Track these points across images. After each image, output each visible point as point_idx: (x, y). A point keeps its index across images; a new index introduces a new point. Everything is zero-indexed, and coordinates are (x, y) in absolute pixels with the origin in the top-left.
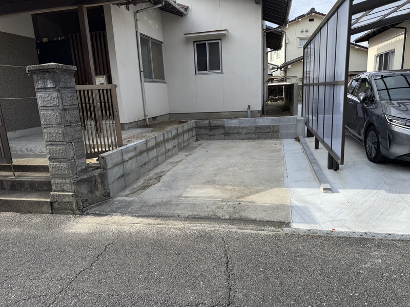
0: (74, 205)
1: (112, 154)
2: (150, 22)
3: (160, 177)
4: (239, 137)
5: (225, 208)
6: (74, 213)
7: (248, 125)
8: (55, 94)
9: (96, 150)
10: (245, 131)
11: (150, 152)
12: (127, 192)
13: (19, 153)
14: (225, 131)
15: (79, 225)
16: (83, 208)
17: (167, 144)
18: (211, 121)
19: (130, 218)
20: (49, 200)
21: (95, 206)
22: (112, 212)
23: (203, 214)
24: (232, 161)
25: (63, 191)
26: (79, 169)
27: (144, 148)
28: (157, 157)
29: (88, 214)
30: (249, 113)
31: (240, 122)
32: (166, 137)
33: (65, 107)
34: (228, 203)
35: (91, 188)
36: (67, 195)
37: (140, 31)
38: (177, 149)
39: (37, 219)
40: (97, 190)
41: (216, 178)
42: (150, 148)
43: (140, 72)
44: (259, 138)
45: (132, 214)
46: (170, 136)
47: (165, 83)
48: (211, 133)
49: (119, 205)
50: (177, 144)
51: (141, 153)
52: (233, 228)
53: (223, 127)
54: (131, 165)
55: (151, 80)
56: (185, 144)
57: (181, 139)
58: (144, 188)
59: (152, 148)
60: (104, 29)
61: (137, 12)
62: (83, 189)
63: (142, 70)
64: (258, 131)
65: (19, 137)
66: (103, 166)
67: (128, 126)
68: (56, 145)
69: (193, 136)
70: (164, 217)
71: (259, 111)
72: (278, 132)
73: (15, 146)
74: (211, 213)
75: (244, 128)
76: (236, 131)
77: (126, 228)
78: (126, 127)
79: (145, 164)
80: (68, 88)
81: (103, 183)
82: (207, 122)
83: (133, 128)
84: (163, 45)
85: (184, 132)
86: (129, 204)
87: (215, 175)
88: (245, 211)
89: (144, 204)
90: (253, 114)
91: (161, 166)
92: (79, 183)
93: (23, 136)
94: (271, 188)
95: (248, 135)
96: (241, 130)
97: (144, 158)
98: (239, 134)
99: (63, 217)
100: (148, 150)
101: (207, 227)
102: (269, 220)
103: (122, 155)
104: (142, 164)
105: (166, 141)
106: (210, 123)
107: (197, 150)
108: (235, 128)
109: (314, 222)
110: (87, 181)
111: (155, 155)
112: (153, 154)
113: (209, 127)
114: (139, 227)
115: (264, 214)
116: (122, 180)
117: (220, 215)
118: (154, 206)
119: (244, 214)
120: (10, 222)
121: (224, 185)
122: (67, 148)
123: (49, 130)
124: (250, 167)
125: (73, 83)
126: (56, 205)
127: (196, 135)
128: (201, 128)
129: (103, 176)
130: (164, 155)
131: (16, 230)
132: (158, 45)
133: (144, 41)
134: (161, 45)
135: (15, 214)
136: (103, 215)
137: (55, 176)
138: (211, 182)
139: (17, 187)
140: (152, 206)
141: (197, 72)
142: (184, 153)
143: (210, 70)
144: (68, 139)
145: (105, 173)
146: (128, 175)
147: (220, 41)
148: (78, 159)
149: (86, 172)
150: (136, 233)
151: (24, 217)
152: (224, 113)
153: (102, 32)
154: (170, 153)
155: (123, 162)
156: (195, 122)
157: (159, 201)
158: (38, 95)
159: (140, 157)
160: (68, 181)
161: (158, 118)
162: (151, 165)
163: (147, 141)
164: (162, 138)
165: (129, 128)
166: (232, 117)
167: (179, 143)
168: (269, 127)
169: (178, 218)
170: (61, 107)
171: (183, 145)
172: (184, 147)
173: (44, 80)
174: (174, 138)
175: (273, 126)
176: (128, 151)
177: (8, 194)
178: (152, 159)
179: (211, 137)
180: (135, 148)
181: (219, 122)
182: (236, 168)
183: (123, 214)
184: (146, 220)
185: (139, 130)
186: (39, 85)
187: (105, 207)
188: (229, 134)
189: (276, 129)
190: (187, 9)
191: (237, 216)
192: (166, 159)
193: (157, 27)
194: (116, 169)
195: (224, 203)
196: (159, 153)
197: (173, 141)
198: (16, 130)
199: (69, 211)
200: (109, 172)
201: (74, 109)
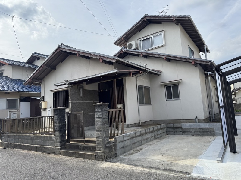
0: (103, 157)
1: (119, 137)
2: (143, 80)
3: (141, 150)
4: (190, 134)
5: (163, 165)
6: (103, 161)
7: (195, 127)
8: (101, 113)
9: (114, 135)
10: (194, 130)
11: (137, 138)
12: (125, 154)
13: (87, 136)
14: (182, 130)
15: (104, 165)
16: (106, 158)
17: (147, 135)
18: (174, 124)
19: (123, 164)
20: (95, 154)
21: (111, 159)
22: (117, 162)
23: (153, 166)
24: (179, 145)
25: (100, 151)
26: (106, 142)
27: (134, 135)
28: (141, 141)
29: (108, 161)
30: (197, 120)
31: (190, 126)
32: (146, 131)
33: (104, 118)
34: (166, 163)
35: (110, 150)
36: (101, 152)
37: (138, 84)
38: (153, 138)
39: (90, 161)
40: (112, 151)
41: (167, 152)
42: (137, 136)
43: (138, 101)
44: (202, 135)
45: (124, 163)
46: (149, 131)
47: (151, 105)
48: (175, 131)
49: (120, 159)
50: (153, 135)
51: (132, 138)
52: (163, 172)
53: (181, 128)
54: (127, 143)
55: (143, 104)
56: (159, 136)
57: (156, 133)
58: (132, 154)
59: (139, 136)
60: (123, 86)
61: (137, 77)
62: (107, 150)
63: (138, 100)
64: (202, 130)
65: (88, 130)
66: (115, 142)
67: (131, 126)
68: (99, 132)
69: (164, 132)
70: (136, 165)
71: (203, 120)
72: (214, 131)
73: (86, 133)
74: (157, 166)
75: (193, 129)
76: (188, 130)
77: (120, 168)
78: (130, 126)
79: (134, 143)
80: (105, 111)
81: (114, 149)
82: (172, 125)
83: (133, 126)
84: (150, 88)
85: (158, 130)
86: (124, 159)
87: (166, 151)
88: (172, 166)
89: (130, 160)
90: (200, 121)
91: (143, 145)
92: (106, 147)
93: (89, 129)
94: (191, 158)
95: (196, 133)
96: (191, 130)
97: (134, 140)
98: (191, 132)
99: (99, 161)
100: (136, 137)
101: (152, 171)
102: (182, 171)
103: (124, 138)
104: (133, 143)
105: (146, 133)
106: (173, 125)
107: (164, 139)
108: (188, 128)
109: (203, 174)
110: (109, 147)
111: (140, 139)
112: (139, 139)
113: (173, 127)
114: (125, 168)
115: (181, 168)
116: (123, 149)
117: (160, 167)
118: (133, 161)
119: (171, 168)
120: (81, 161)
121: (168, 155)
122: (103, 133)
123: (97, 126)
124: (187, 149)
125: (107, 109)
126: (97, 156)
127: (167, 131)
128: (169, 128)
129: (115, 146)
130: (145, 140)
131: (83, 164)
132: (148, 89)
133: (140, 88)
134: (149, 88)
135: (83, 159)
136: (113, 162)
137: (98, 144)
138: (163, 154)
139: (85, 148)
140: (132, 161)
141: (167, 99)
142: (157, 141)
143: (174, 98)
144: (103, 130)
145: (116, 145)
146: (126, 147)
147: (178, 85)
148: (106, 138)
149: (109, 144)
150: (123, 169)
151: (86, 160)
152: (183, 120)
153: (122, 87)
154: (149, 139)
155: (124, 141)
156: (166, 125)
157: (136, 159)
158: (96, 113)
159: (132, 140)
160: (102, 146)
161: (146, 122)
162: (138, 144)
163: (136, 133)
164: (144, 132)
165: (131, 127)
166: (187, 122)
167: (154, 135)
168: (208, 128)
169: (142, 166)
170: (102, 118)
171: (157, 136)
172: (158, 137)
173: (98, 108)
174: (151, 132)
175: (210, 128)
176: (126, 136)
177: (81, 151)
178: (138, 141)
179: (175, 133)
180: (130, 135)
181: (178, 125)
182: (179, 149)
183: (120, 163)
184: (129, 166)
185: (135, 128)
186: (96, 110)
187: (115, 159)
188: (184, 132)
189: (212, 130)
190: (161, 72)
191: (168, 168)
192: (146, 142)
193: (147, 81)
194: (120, 144)
195: (164, 162)
196: (142, 139)
197: (151, 134)
198: (87, 126)
199: (101, 159)
200: (117, 144)
201: (106, 118)
